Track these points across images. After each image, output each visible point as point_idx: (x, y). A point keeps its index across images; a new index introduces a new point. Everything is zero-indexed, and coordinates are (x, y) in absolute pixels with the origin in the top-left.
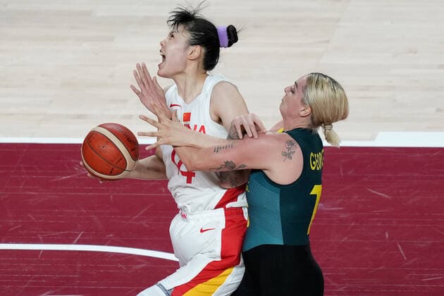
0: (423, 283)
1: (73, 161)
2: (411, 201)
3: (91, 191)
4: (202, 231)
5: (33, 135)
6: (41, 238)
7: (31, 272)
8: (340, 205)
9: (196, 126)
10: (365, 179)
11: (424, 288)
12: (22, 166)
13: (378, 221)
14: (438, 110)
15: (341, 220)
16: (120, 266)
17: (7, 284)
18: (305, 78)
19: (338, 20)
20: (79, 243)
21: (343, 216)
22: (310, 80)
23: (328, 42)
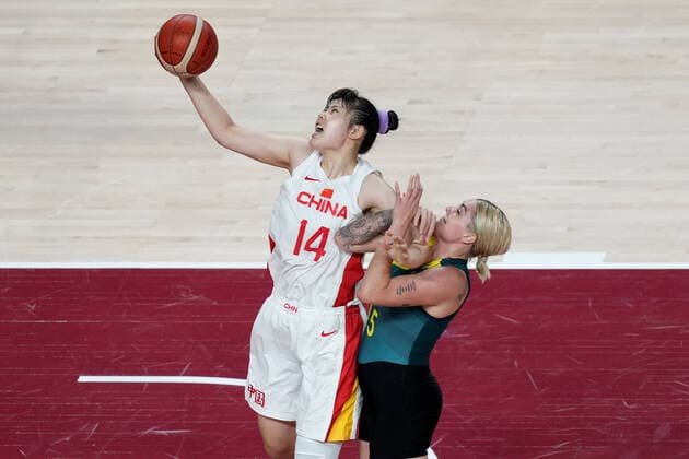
0: (556, 414)
1: (179, 287)
2: (542, 327)
3: (198, 319)
4: (323, 335)
5: (136, 260)
6: (146, 370)
7: (134, 406)
8: (464, 332)
9: (337, 205)
10: (491, 304)
11: (558, 420)
12: (124, 292)
13: (506, 349)
14: (569, 229)
15: (467, 348)
16: (231, 399)
17: (109, 419)
18: (475, 202)
19: (462, 134)
20: (185, 374)
21: (468, 343)
22: (480, 207)
23: (451, 157)
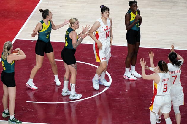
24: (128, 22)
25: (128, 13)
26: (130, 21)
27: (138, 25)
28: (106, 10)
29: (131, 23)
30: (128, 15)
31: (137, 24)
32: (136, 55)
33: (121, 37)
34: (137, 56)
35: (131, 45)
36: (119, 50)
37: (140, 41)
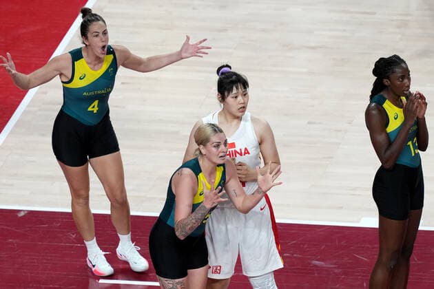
8: (334, 264)
10: (352, 248)
13: (359, 276)
23: (332, 158)
24: (381, 138)
25: (373, 104)
26: (388, 134)
27: (414, 144)
28: (234, 88)
29: (392, 138)
30: (374, 112)
31: (410, 143)
32: (408, 260)
33: (352, 192)
34: (412, 262)
35: (394, 224)
36: (343, 243)
37: (422, 205)
